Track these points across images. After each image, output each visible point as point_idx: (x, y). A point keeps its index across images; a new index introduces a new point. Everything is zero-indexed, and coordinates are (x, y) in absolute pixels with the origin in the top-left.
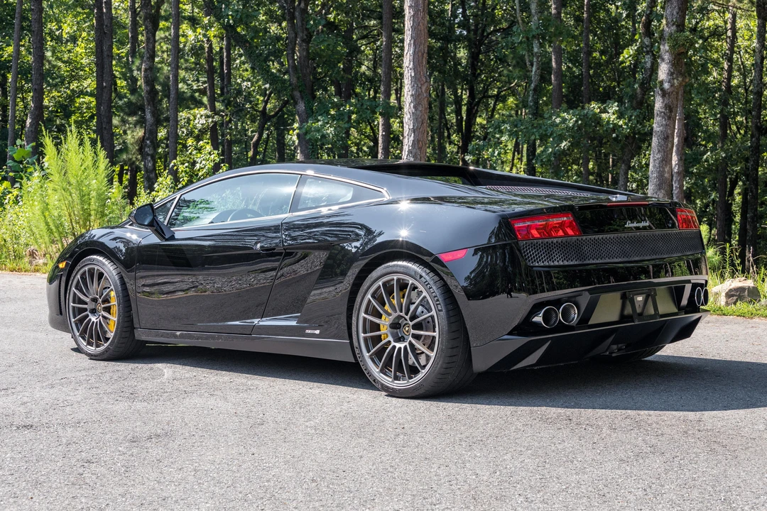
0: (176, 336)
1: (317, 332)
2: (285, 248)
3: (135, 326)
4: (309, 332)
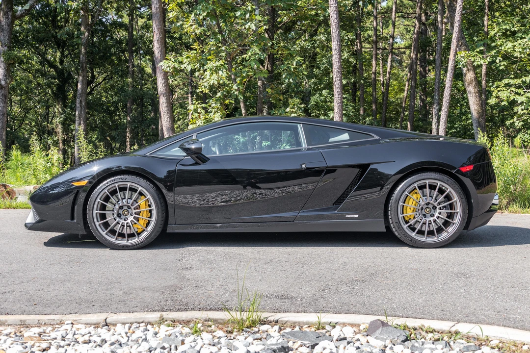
0: (217, 227)
1: (357, 216)
2: (327, 167)
3: (169, 223)
4: (349, 216)
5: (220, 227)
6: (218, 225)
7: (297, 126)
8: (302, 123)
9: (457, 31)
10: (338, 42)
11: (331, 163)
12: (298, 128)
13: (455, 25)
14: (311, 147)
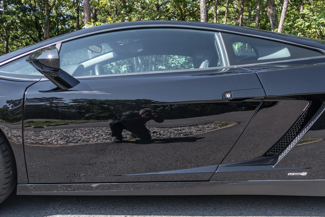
0: (92, 188)
1: (304, 174)
2: (265, 98)
3: (19, 181)
4: (293, 174)
5: (97, 188)
6: (95, 185)
7: (213, 36)
8: (221, 32)
9: (285, 8)
10: (204, 14)
11: (271, 91)
12: (214, 39)
13: (284, 3)
14: (235, 67)
